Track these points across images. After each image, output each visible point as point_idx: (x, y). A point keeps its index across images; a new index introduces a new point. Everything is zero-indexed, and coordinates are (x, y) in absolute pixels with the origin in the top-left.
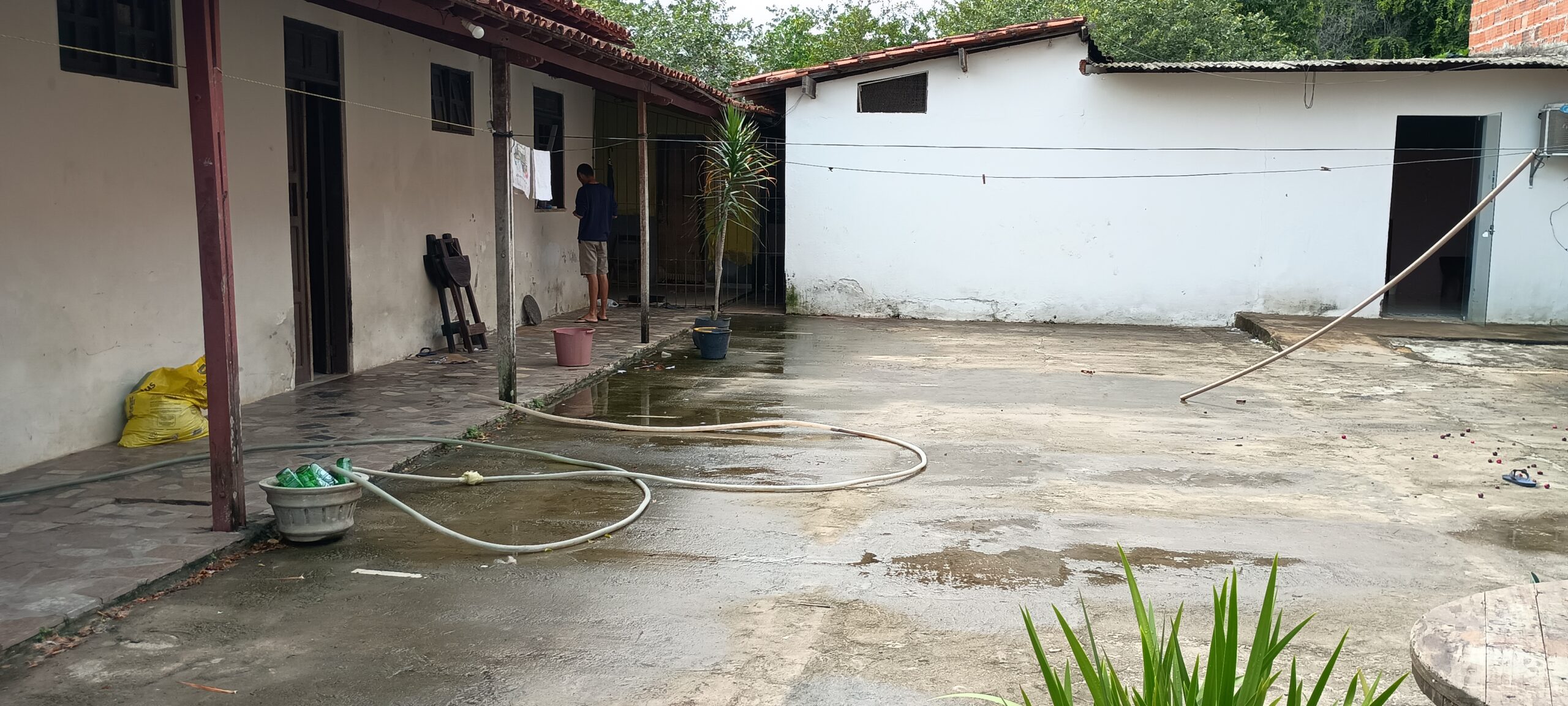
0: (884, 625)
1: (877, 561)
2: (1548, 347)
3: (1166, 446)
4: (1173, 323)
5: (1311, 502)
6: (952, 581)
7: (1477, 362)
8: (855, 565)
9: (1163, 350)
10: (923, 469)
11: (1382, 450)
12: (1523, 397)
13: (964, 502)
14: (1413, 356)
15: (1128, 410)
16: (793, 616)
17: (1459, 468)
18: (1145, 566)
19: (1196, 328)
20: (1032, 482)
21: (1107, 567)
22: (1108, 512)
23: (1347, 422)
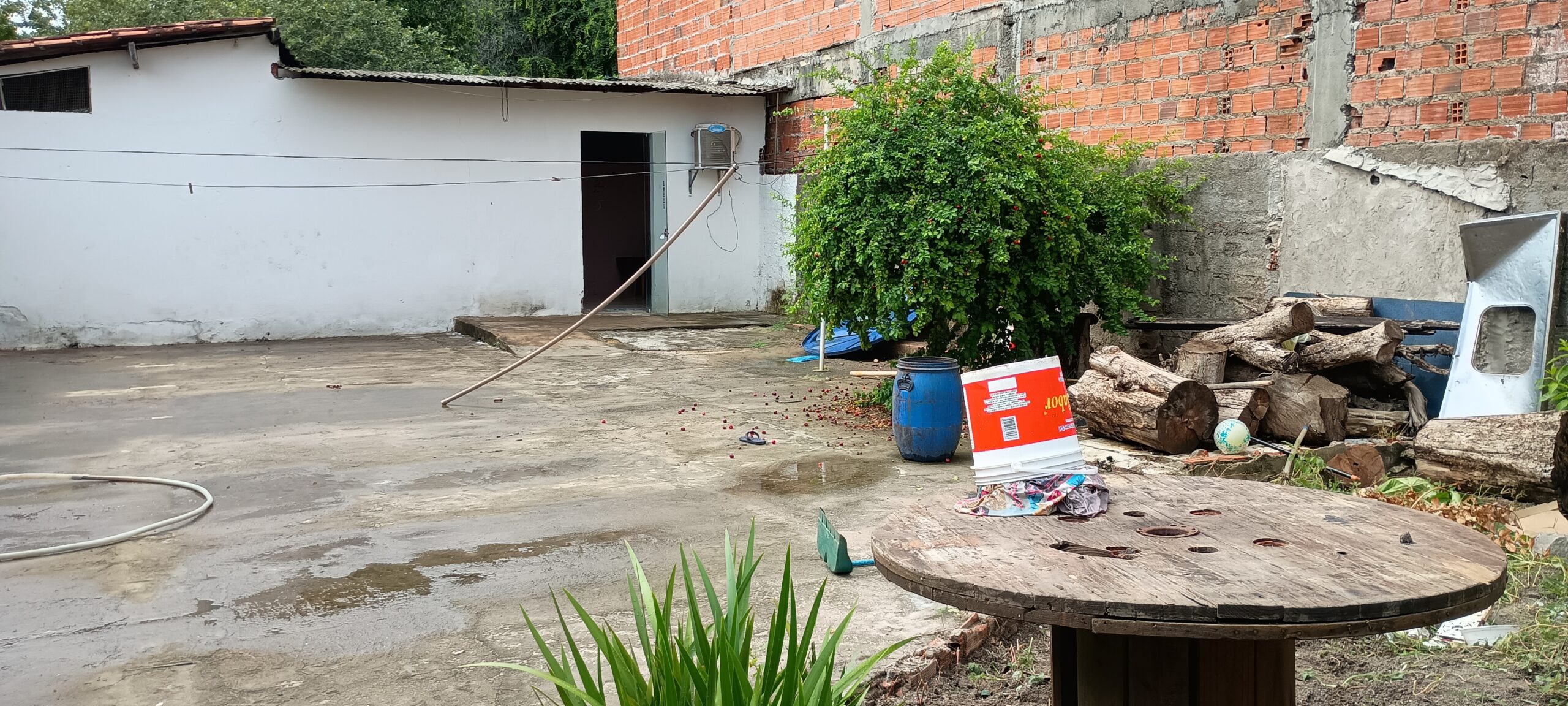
0: (267, 667)
1: (218, 607)
2: (721, 330)
3: (453, 449)
4: (394, 332)
5: (607, 481)
6: (315, 611)
7: (673, 347)
8: (193, 615)
9: (398, 359)
10: (211, 506)
11: (639, 430)
12: (719, 374)
13: (279, 531)
14: (621, 346)
15: (396, 420)
16: (154, 682)
17: (705, 437)
18: (497, 561)
19: (418, 335)
20: (340, 502)
21: (464, 569)
22: (433, 519)
23: (598, 408)
